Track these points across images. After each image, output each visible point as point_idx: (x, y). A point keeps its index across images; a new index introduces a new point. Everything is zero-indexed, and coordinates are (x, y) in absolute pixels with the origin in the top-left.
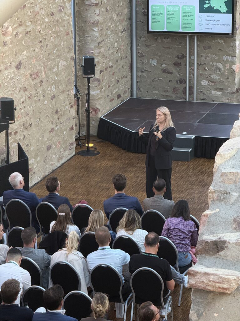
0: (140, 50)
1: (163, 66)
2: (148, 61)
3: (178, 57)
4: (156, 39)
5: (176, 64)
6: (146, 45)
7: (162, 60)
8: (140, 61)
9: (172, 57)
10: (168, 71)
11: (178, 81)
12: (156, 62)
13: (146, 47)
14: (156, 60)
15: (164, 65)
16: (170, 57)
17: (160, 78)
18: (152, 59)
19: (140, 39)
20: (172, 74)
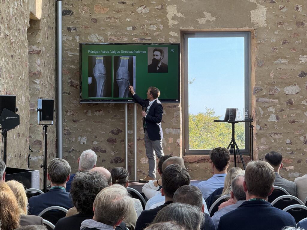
0: (67, 126)
1: (94, 143)
2: (76, 139)
3: (112, 132)
4: (86, 113)
5: (111, 141)
6: (73, 120)
7: (94, 137)
8: (66, 140)
9: (105, 133)
10: (101, 150)
11: (113, 161)
12: (86, 140)
14: (86, 138)
16: (103, 133)
18: (80, 136)
19: (66, 114)
20: (105, 153)
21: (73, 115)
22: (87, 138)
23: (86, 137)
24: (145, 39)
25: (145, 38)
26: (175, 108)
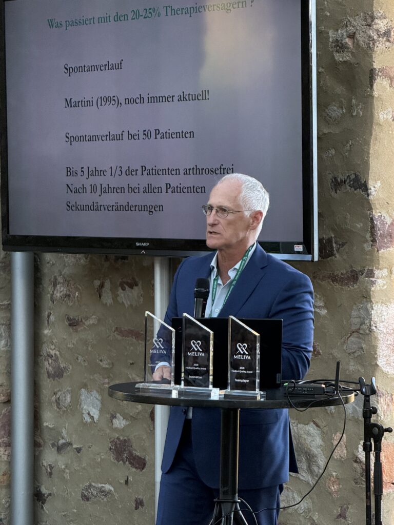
0: (52, 343)
1: (116, 423)
2: (76, 399)
4: (100, 292)
6: (69, 319)
10: (131, 454)
12: (99, 404)
13: (71, 329)
14: (98, 395)
15: (119, 422)
17: (108, 487)
18: (85, 389)
19: (53, 292)
20: (143, 469)
21: (69, 296)
22: (100, 398)
23: (98, 392)
26: (356, 286)
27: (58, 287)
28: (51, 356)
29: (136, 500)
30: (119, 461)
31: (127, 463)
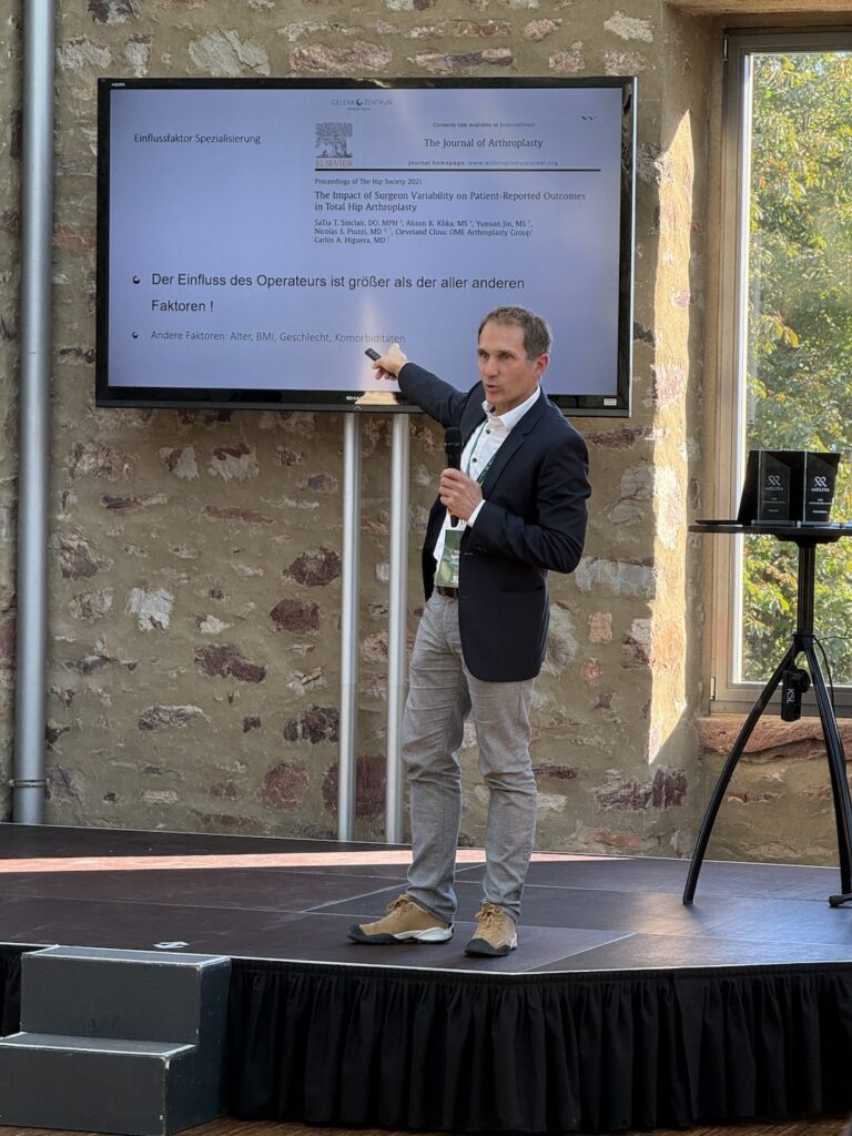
0: (74, 531)
1: (207, 627)
2: (121, 601)
3: (298, 570)
4: (171, 463)
5: (291, 618)
6: (106, 499)
7: (204, 593)
8: (73, 603)
9: (260, 572)
10: (237, 664)
11: (299, 728)
12: (169, 606)
13: (111, 512)
14: (167, 596)
15: (213, 626)
16: (251, 572)
17: (189, 709)
18: (141, 588)
19: (75, 465)
20: (260, 680)
21: (109, 469)
22: (171, 598)
23: (168, 590)
24: (476, 59)
25: (480, 54)
26: (630, 447)
27: (85, 457)
28: (69, 549)
29: (246, 721)
30: (212, 674)
31: (231, 675)
